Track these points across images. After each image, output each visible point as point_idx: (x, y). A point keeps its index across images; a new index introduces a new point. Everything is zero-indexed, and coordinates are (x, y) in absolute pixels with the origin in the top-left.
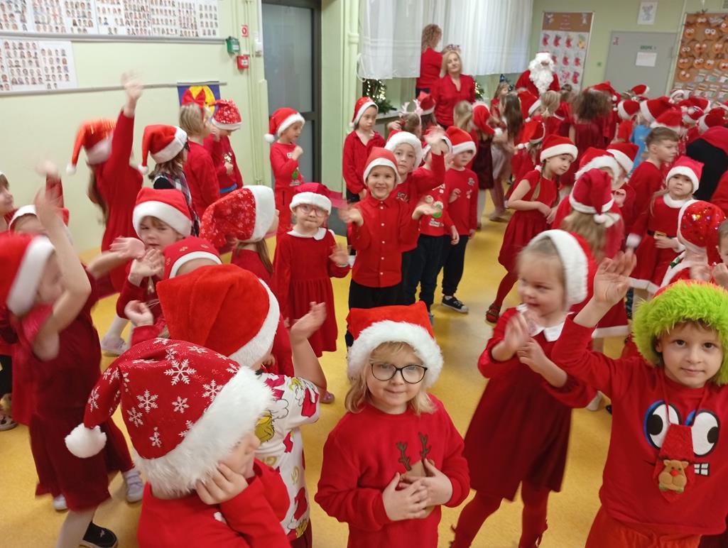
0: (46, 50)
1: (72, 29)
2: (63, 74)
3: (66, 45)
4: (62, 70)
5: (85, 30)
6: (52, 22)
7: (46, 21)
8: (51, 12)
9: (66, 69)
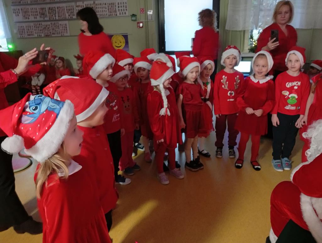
0: (61, 24)
1: (68, 17)
2: (66, 31)
3: (67, 22)
4: (66, 30)
5: (72, 17)
6: (63, 15)
7: (61, 16)
8: (62, 13)
9: (67, 30)
